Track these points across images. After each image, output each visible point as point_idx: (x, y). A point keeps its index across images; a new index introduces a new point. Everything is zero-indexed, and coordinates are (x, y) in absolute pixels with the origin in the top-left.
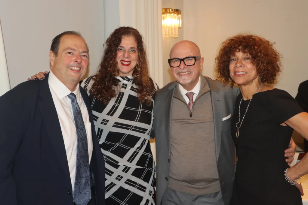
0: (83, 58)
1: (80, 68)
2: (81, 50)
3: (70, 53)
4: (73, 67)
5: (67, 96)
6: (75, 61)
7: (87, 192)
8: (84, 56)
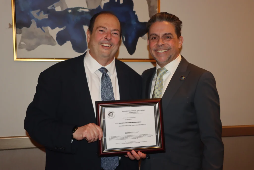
0: (115, 35)
1: (111, 45)
2: (112, 29)
3: (101, 31)
4: (104, 43)
5: (98, 70)
6: (105, 38)
7: (114, 159)
8: (115, 33)
